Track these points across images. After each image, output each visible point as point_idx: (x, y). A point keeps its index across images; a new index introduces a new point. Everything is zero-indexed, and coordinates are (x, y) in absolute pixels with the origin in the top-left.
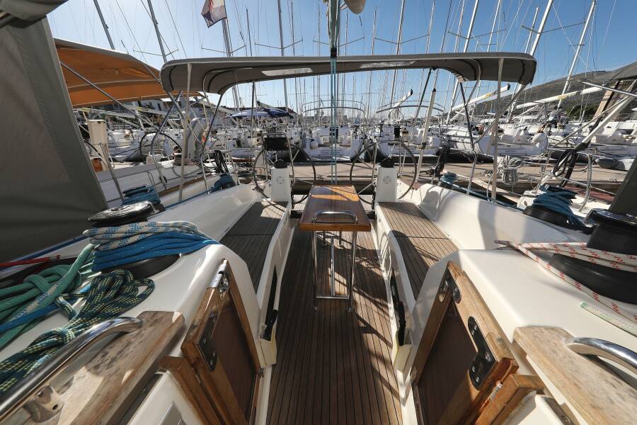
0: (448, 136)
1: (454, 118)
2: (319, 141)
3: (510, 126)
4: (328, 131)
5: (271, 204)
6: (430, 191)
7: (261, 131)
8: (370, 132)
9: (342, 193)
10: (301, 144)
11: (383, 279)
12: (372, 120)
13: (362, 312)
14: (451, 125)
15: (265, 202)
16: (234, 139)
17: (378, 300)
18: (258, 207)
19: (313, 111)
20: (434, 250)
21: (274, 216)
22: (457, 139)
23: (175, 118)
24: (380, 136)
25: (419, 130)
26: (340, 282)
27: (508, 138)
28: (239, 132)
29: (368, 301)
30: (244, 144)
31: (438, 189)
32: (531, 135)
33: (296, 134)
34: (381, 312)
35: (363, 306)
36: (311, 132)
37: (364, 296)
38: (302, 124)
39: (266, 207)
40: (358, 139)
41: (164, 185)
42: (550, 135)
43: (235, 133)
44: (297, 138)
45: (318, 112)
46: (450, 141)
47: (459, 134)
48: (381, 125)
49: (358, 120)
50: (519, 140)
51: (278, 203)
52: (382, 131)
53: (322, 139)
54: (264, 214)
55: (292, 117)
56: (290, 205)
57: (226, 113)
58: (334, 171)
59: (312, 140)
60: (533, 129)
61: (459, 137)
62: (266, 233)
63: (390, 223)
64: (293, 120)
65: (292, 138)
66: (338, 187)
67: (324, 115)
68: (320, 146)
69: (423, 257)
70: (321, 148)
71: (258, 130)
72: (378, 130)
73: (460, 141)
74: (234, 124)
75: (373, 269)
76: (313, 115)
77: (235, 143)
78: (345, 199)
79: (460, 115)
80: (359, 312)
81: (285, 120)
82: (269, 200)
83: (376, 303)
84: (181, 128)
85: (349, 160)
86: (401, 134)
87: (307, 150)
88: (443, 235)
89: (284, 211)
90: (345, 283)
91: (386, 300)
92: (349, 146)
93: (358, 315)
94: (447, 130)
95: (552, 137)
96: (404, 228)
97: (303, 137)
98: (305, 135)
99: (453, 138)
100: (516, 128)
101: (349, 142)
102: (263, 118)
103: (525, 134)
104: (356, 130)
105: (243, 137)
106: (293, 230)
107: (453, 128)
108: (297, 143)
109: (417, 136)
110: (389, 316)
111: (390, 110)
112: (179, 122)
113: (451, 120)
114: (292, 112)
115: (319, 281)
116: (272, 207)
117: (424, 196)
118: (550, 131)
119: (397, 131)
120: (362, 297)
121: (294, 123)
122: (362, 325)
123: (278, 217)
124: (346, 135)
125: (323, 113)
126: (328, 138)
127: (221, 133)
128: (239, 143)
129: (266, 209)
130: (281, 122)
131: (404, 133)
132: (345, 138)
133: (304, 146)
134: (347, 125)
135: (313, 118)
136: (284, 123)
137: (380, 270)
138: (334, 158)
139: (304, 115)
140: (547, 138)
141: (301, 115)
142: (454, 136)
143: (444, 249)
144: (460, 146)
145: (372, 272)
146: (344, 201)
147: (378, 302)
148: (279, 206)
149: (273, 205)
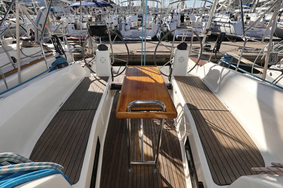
0: (215, 22)
1: (219, 8)
2: (130, 25)
3: (254, 14)
4: (136, 18)
5: (96, 79)
6: (212, 69)
7: (91, 18)
8: (164, 18)
9: (150, 74)
10: (118, 27)
11: (178, 140)
12: (166, 10)
13: (164, 172)
14: (217, 14)
15: (92, 77)
16: (72, 23)
17: (176, 160)
18: (86, 82)
19: (126, 3)
20: (220, 123)
21: (98, 90)
22: (220, 24)
23: (31, 6)
24: (171, 22)
25: (197, 17)
26: (147, 143)
27: (253, 24)
28: (76, 18)
29: (168, 161)
30: (79, 27)
31: (219, 68)
32: (267, 21)
33: (115, 19)
34: (178, 172)
35: (165, 166)
36: (125, 18)
37: (166, 156)
38: (120, 12)
39: (93, 81)
40: (157, 24)
41: (13, 65)
42: (279, 21)
43: (73, 18)
44: (116, 23)
45: (130, 3)
46: (216, 25)
47: (223, 20)
48: (172, 14)
49: (156, 10)
50: (259, 25)
51: (102, 78)
52: (172, 18)
53: (133, 23)
54: (90, 89)
55: (112, 7)
56: (110, 79)
57: (66, 3)
58: (144, 47)
59: (126, 24)
60: (269, 17)
61: (222, 22)
62: (91, 108)
63: (184, 96)
64: (113, 9)
65: (112, 23)
66: (146, 68)
67: (134, 6)
68: (131, 28)
69: (213, 130)
70: (132, 30)
71: (89, 16)
72: (170, 17)
73: (223, 25)
74: (72, 12)
75: (171, 131)
76: (127, 5)
77: (74, 26)
78: (153, 81)
79: (223, 7)
80: (162, 173)
81: (108, 9)
82: (95, 75)
83: (174, 163)
84: (35, 14)
85: (150, 39)
86: (185, 20)
87: (123, 32)
88: (224, 107)
89: (105, 85)
90: (151, 144)
91: (182, 160)
92: (151, 29)
93: (161, 175)
94: (214, 18)
95: (280, 23)
96: (195, 101)
97: (120, 22)
98: (121, 21)
99: (218, 24)
100: (258, 16)
101: (151, 26)
102: (93, 7)
103: (264, 20)
104: (156, 17)
105: (78, 22)
106: (113, 98)
107: (219, 16)
108: (116, 27)
109: (196, 21)
110: (184, 174)
111: (178, 3)
112: (33, 10)
113: (217, 10)
114: (113, 3)
115: (132, 143)
116: (97, 82)
117: (207, 72)
118: (279, 19)
119: (182, 18)
120: (164, 157)
121: (114, 11)
122: (165, 185)
123: (101, 91)
124: (149, 21)
125: (133, 4)
126: (137, 22)
127: (63, 19)
128: (76, 27)
129: (92, 84)
130: (105, 10)
131: (187, 19)
132: (148, 23)
133: (121, 29)
134: (149, 13)
135: (126, 7)
136: (107, 11)
137: (176, 131)
138: (141, 38)
139: (121, 5)
140: (277, 24)
141: (119, 5)
142: (219, 22)
143: (226, 121)
144: (222, 29)
145: (170, 133)
146: (152, 83)
147: (176, 162)
148: (102, 81)
149: (98, 80)
